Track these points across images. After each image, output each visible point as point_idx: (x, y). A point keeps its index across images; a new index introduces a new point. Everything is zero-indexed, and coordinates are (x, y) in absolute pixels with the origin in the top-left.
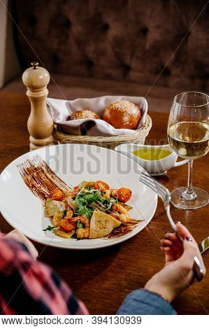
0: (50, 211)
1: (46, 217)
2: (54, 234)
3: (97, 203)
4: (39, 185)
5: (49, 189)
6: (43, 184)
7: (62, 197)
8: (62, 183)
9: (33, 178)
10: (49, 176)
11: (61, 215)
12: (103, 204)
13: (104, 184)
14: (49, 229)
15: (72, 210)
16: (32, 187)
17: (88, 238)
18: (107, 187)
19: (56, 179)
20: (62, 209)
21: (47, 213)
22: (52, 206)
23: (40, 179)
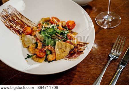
0: (26, 44)
1: (24, 47)
2: (32, 61)
3: (57, 35)
4: (14, 25)
5: (21, 27)
6: (17, 24)
7: (32, 32)
8: (29, 21)
9: (10, 21)
10: (20, 18)
11: (34, 46)
12: (61, 35)
13: (56, 18)
14: (29, 57)
15: (41, 41)
16: (11, 27)
17: (55, 60)
18: (58, 21)
19: (25, 19)
20: (34, 42)
21: (24, 45)
22: (26, 40)
23: (14, 20)
